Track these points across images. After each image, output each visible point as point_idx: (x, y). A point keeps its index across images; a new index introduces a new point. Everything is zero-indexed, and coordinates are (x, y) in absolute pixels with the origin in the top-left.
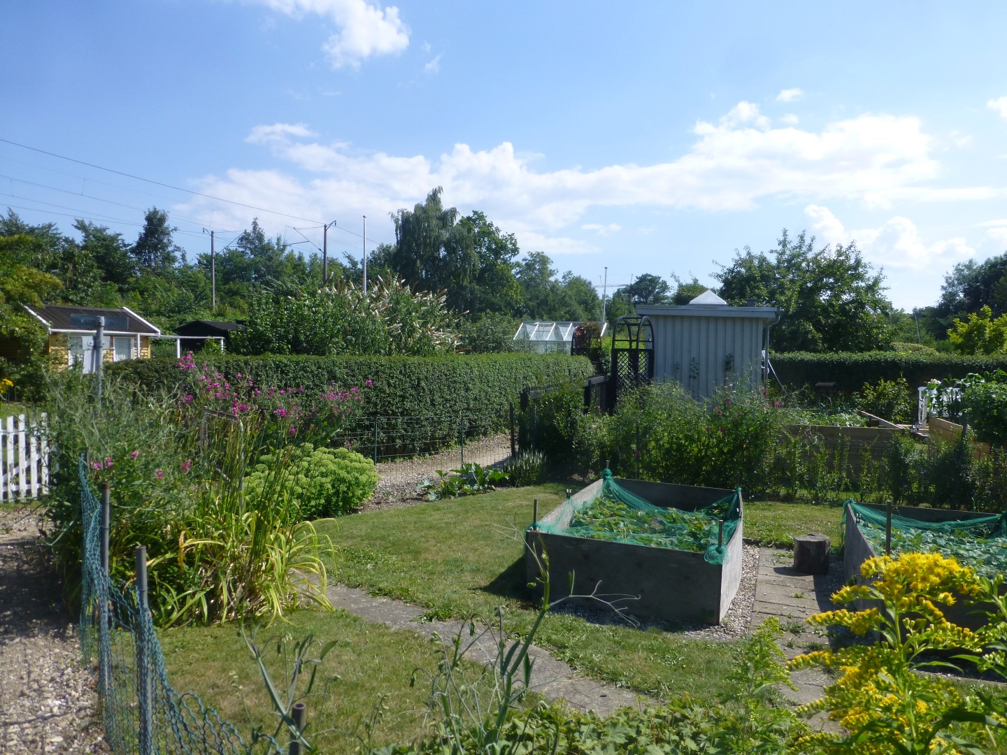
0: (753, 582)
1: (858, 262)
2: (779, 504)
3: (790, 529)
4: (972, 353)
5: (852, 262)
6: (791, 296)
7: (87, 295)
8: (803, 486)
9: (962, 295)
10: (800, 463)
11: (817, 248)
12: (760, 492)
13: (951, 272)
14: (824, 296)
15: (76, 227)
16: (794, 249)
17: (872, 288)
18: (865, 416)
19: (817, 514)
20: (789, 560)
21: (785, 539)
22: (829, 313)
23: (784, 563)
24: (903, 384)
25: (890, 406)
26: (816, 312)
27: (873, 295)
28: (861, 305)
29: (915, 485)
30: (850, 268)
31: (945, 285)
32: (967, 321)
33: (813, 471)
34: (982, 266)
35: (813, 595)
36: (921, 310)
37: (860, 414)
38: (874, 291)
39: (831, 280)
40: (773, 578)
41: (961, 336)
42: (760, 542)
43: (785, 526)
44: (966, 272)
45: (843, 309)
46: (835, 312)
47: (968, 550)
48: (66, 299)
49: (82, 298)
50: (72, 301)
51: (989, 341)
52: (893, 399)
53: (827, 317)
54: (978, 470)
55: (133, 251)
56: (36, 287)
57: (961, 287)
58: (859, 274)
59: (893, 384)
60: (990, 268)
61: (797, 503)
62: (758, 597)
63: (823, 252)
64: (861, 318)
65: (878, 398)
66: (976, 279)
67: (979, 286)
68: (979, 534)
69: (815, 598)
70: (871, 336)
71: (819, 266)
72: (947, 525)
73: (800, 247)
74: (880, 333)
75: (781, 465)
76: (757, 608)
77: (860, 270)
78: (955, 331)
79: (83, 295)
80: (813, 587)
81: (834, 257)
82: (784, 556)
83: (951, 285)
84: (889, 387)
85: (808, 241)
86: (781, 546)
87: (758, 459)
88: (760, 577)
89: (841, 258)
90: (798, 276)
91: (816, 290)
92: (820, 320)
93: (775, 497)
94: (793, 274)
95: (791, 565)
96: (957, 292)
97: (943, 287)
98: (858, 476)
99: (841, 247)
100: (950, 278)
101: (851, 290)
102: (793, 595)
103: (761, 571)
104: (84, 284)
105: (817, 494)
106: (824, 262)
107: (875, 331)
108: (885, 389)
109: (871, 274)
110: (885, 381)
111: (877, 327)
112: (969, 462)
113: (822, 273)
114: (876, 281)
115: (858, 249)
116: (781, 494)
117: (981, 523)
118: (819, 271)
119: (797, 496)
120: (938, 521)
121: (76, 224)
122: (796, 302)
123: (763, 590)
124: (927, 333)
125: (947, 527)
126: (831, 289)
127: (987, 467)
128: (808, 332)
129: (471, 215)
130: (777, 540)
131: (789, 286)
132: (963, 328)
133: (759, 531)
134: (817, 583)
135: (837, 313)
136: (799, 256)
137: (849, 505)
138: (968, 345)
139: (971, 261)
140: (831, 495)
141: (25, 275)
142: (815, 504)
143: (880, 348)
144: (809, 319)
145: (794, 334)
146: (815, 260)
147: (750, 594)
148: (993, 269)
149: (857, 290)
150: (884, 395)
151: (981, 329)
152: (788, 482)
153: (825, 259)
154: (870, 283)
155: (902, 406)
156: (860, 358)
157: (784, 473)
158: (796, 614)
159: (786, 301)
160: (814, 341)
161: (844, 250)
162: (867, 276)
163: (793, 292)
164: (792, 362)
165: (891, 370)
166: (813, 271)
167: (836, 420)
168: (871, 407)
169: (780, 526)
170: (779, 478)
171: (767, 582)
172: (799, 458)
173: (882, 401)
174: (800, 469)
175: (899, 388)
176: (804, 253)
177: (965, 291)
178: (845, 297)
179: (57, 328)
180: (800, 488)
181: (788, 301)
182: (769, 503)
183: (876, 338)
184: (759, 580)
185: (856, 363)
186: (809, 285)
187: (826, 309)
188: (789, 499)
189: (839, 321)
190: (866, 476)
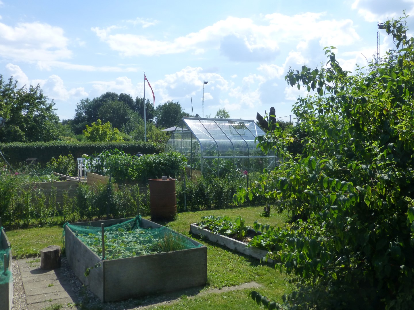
0: (20, 284)
1: (41, 95)
2: (21, 230)
3: (32, 245)
4: (94, 141)
5: (38, 95)
6: (7, 112)
8: (33, 217)
9: (84, 114)
10: (30, 205)
11: (19, 87)
12: (8, 225)
13: (79, 103)
14: (24, 113)
16: (6, 86)
17: (49, 109)
18: (58, 175)
19: (44, 232)
20: (38, 263)
21: (31, 252)
22: (28, 121)
23: (35, 266)
24: (71, 157)
25: (66, 169)
26: (21, 121)
27: (49, 113)
28: (44, 117)
29: (90, 208)
30: (37, 98)
31: (77, 109)
32: (91, 126)
33: (38, 208)
34: (92, 101)
35: (58, 282)
36: (66, 121)
37: (54, 174)
38: (50, 110)
39: (28, 104)
40: (32, 278)
41: (89, 133)
42: (17, 256)
43: (29, 244)
44: (86, 104)
45: (35, 120)
46: (31, 121)
47: (127, 238)
51: (101, 135)
52: (67, 165)
53: (27, 123)
54: (117, 197)
57: (84, 110)
58: (42, 102)
59: (66, 157)
60: (95, 102)
61: (30, 228)
62: (27, 294)
63: (22, 89)
64: (44, 124)
65: (59, 165)
66: (90, 107)
67: (91, 110)
68: (128, 229)
69: (59, 284)
70: (50, 133)
71: (21, 96)
72: (114, 227)
73: (10, 85)
74: (54, 132)
75: (19, 207)
76: (29, 301)
77: (43, 99)
78: (87, 131)
80: (56, 277)
81: (28, 91)
82: (33, 262)
83: (79, 109)
84: (64, 159)
85: (14, 83)
86: (29, 256)
87: (6, 206)
88: (24, 280)
89: (33, 93)
90: (10, 101)
91: (19, 109)
92: (23, 125)
93: (17, 227)
94: (7, 99)
95: (39, 267)
96: (82, 112)
97: (76, 110)
98: (62, 208)
99: (32, 87)
100: (79, 106)
101: (38, 110)
102: (47, 285)
103: (23, 276)
105: (41, 221)
106: (23, 94)
107: (51, 130)
108: (62, 160)
109: (48, 102)
110: (62, 156)
111: (52, 129)
112: (113, 194)
113: (23, 100)
114: (51, 106)
115: (41, 89)
116: (21, 224)
117: (128, 223)
118: (21, 99)
119: (30, 224)
120: (110, 225)
122: (10, 115)
123: (28, 288)
124: (71, 132)
125: (114, 228)
126: (28, 109)
127: (120, 195)
128: (17, 131)
130: (27, 253)
131: (5, 106)
132: (90, 129)
133: (14, 250)
134: (57, 274)
135: (32, 121)
136: (9, 90)
137: (66, 226)
138: (92, 138)
139: (87, 99)
140: (49, 220)
142: (41, 227)
143: (54, 139)
144: (17, 125)
145: (9, 132)
146: (18, 93)
147: (22, 293)
148: (96, 103)
149: (41, 109)
150: (62, 163)
151: (97, 130)
152: (23, 216)
153: (24, 93)
154: (48, 106)
155: (71, 168)
156: (48, 145)
157: (22, 212)
158: (53, 298)
159: (4, 114)
160: (21, 136)
161: (34, 88)
162: (46, 103)
163: (8, 109)
164: (12, 149)
165: (64, 150)
166: (18, 99)
167: (44, 179)
168: (57, 170)
169: (26, 244)
170: (19, 215)
171: (30, 282)
172: (30, 202)
173: (62, 167)
174: (31, 209)
175: (69, 159)
176: (12, 89)
177: (85, 112)
178: (35, 113)
180: (32, 219)
181: (5, 114)
182: (15, 231)
183: (52, 135)
184: (24, 282)
185: (46, 148)
186: (16, 106)
187: (26, 119)
188: (25, 226)
189: (33, 126)
190: (66, 207)
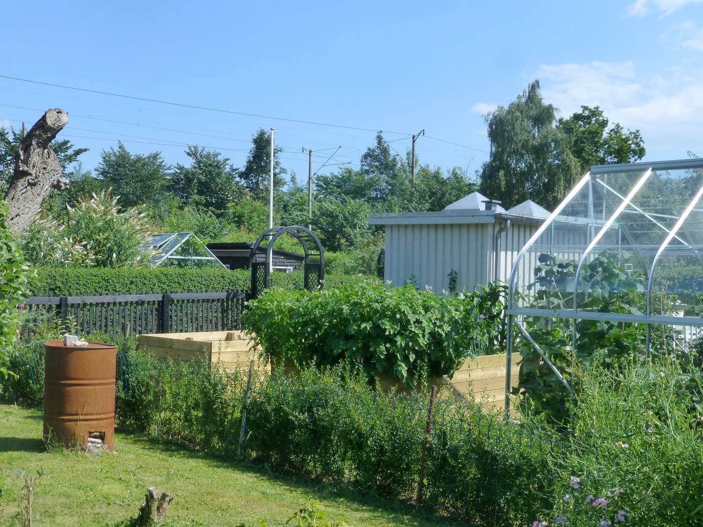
15: (188, 154)
55: (241, 175)
121: (188, 151)
129: (580, 111)
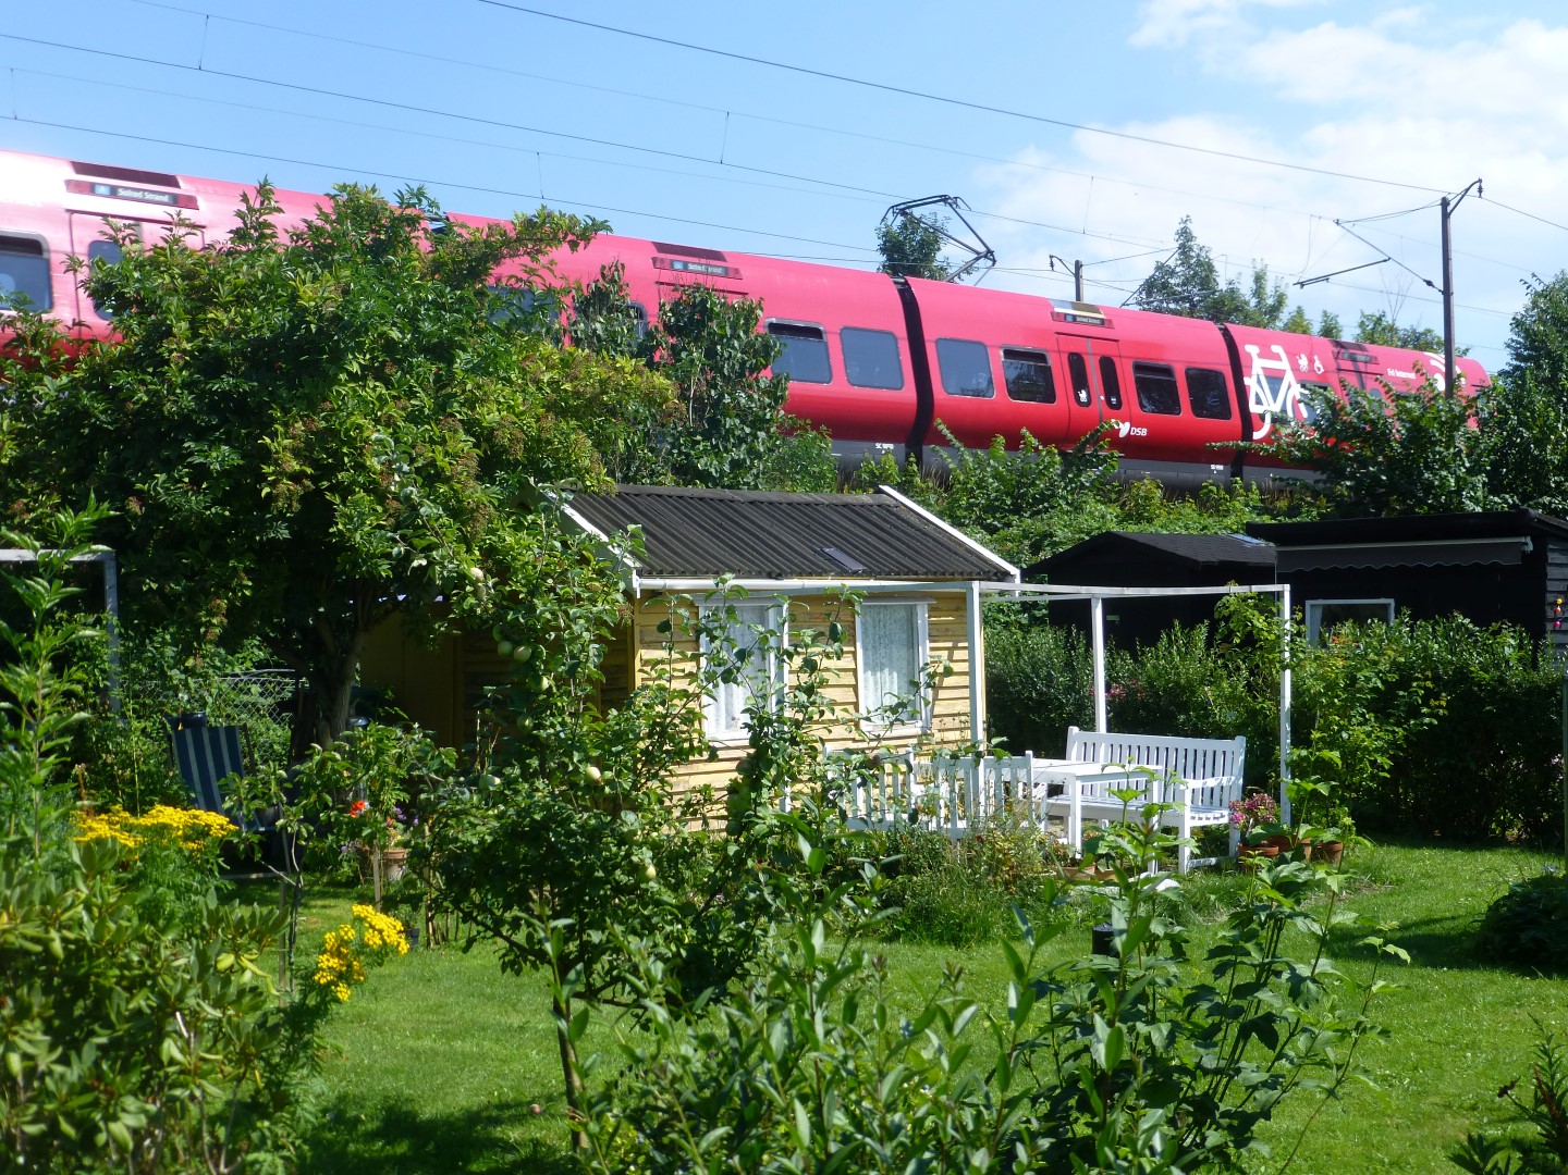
7: (751, 451)
48: (686, 472)
49: (736, 464)
50: (705, 477)
56: (586, 409)
79: (740, 453)
104: (743, 414)
141: (550, 368)
179: (660, 574)
